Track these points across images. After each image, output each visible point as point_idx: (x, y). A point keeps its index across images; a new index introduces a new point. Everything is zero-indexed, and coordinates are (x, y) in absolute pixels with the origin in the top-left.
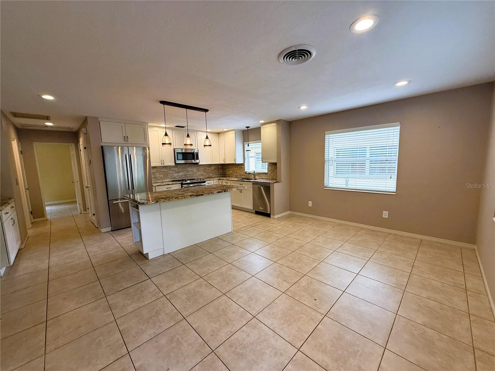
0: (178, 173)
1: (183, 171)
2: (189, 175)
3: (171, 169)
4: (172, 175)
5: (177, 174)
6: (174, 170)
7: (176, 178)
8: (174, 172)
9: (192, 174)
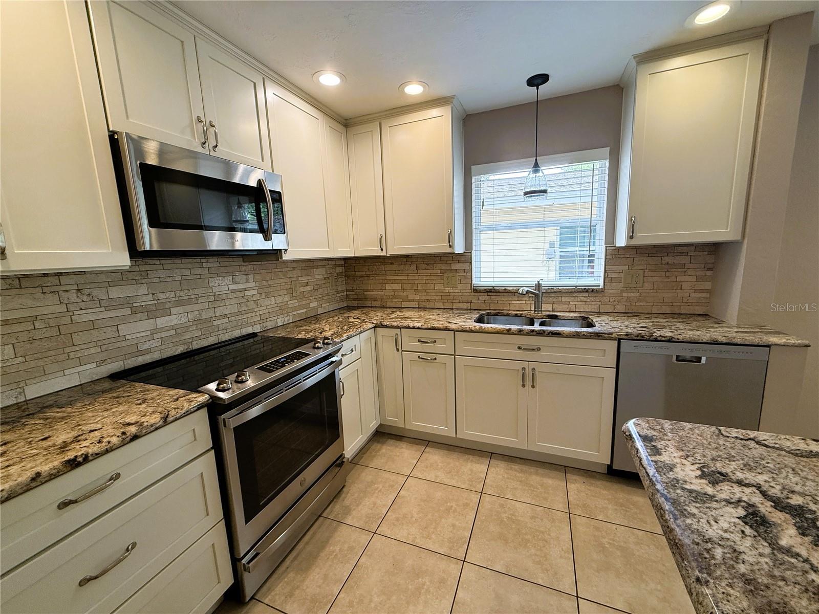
0: (152, 312)
1: (189, 302)
2: (225, 316)
3: (101, 294)
4: (110, 333)
5: (148, 325)
6: (127, 302)
7: (146, 346)
8: (128, 311)
9: (240, 313)
